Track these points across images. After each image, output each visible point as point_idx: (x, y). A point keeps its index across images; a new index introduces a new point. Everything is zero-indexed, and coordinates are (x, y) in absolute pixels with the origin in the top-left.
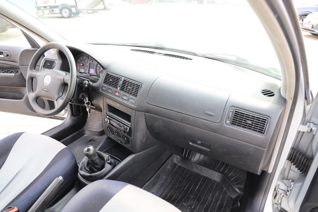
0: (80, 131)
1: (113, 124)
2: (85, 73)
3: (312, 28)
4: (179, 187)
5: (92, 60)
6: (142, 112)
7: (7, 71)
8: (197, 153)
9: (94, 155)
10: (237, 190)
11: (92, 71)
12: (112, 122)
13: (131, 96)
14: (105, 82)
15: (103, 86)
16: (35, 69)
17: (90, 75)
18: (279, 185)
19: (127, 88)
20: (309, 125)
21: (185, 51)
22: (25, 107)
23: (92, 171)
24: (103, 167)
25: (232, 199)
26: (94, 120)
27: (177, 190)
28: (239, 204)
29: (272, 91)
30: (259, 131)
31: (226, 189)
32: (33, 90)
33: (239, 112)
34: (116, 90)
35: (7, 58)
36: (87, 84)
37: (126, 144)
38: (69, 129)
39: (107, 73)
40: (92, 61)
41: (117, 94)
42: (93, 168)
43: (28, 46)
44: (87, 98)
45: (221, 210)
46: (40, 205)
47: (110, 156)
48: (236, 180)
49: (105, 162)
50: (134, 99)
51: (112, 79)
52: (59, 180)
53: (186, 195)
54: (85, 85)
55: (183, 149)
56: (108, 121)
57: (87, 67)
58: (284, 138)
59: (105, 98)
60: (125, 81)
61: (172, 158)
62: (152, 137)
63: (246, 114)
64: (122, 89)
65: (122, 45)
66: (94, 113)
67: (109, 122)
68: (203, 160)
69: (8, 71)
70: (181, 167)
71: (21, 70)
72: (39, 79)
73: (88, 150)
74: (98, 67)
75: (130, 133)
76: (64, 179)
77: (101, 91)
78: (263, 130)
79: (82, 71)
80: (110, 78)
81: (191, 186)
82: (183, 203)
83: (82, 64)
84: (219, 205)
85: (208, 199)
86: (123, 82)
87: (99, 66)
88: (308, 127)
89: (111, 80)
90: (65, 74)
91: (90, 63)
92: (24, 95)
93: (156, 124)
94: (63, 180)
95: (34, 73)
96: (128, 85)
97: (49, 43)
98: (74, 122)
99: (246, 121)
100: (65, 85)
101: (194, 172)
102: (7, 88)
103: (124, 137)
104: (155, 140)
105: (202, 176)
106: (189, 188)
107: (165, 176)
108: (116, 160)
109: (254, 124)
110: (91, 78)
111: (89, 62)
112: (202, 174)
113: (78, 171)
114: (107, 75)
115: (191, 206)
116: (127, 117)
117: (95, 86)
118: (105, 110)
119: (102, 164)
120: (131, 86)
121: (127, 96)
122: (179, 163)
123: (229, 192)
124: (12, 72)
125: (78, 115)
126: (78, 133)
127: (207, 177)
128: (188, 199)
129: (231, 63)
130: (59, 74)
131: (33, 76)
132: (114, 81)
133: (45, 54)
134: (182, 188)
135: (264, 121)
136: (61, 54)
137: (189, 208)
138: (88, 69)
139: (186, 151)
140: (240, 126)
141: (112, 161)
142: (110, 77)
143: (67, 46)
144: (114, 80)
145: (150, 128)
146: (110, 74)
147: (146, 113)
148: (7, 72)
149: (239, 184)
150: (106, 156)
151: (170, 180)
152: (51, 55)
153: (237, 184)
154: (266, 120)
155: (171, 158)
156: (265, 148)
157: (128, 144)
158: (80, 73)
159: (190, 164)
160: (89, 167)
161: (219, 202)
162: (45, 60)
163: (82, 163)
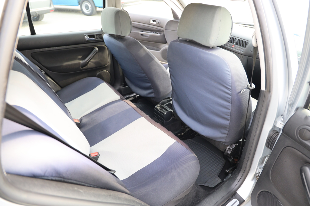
19: (240, 43)
34: (233, 45)
35: (158, 24)
50: (243, 49)
64: (237, 44)
71: (164, 32)
86: (238, 40)
92: (160, 49)
121: (239, 48)
124: (158, 33)
147: (249, 57)
148: (155, 33)
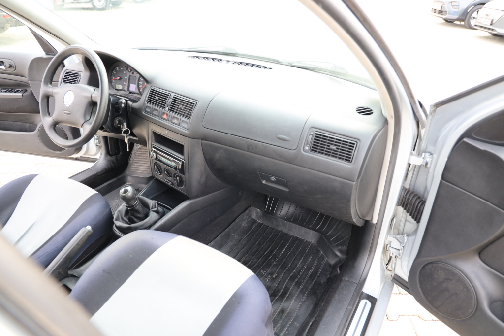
0: (120, 177)
1: (161, 159)
2: (124, 90)
3: (491, 24)
4: (257, 251)
5: (132, 72)
6: (197, 140)
7: (10, 89)
8: (286, 202)
9: (133, 198)
10: (338, 254)
11: (133, 87)
12: (159, 156)
13: (183, 119)
14: (149, 101)
15: (147, 106)
16: (51, 84)
17: (130, 93)
18: (391, 242)
19: (178, 108)
20: (425, 156)
21: (264, 58)
22: (38, 142)
23: (131, 221)
24: (147, 216)
25: (330, 265)
26: (139, 162)
27: (255, 254)
28: (339, 271)
29: (371, 108)
30: (346, 160)
31: (323, 253)
32: (49, 114)
33: (321, 135)
34: (164, 111)
35: (11, 69)
36: (124, 103)
37: (178, 186)
38: (104, 174)
39: (152, 88)
40: (133, 74)
41: (165, 116)
42: (134, 218)
43: (41, 53)
44: (125, 125)
45: (313, 280)
46: (62, 261)
47: (158, 204)
48: (337, 240)
49: (150, 210)
50: (187, 122)
51: (159, 96)
52: (87, 230)
53: (266, 260)
54: (121, 105)
55: (266, 196)
56: (153, 155)
57: (125, 81)
58: (390, 173)
59: (150, 123)
60: (175, 99)
61: (250, 211)
62: (214, 177)
63: (330, 138)
64: (171, 110)
65: (177, 49)
66: (140, 151)
67: (155, 156)
68: (293, 215)
69: (12, 89)
70: (262, 224)
71: (32, 88)
72: (57, 97)
73: (126, 191)
74: (141, 81)
75: (182, 170)
76: (92, 229)
77: (143, 113)
78: (350, 158)
79: (119, 87)
80: (155, 95)
81: (275, 249)
82: (261, 270)
83: (118, 78)
84: (312, 273)
85: (296, 265)
86: (173, 99)
87: (142, 79)
88: (423, 158)
89: (157, 98)
90: (93, 90)
91: (130, 76)
92: (37, 125)
93: (217, 156)
94: (92, 231)
95: (50, 89)
96: (179, 104)
97: (70, 47)
98: (111, 164)
99: (329, 146)
100: (93, 104)
101: (280, 231)
102: (12, 115)
103: (175, 176)
104: (219, 181)
105: (291, 237)
106: (272, 251)
107: (238, 235)
108: (165, 209)
109: (339, 150)
110: (132, 96)
111: (129, 74)
112: (291, 234)
113: (113, 223)
114: (152, 91)
115: (271, 274)
116: (179, 148)
117: (135, 107)
118: (150, 141)
119: (145, 213)
120: (183, 105)
121: (177, 119)
122: (259, 220)
123: (327, 257)
124: (18, 90)
125: (116, 154)
126: (117, 180)
127: (298, 238)
128: (268, 266)
129: (326, 73)
130: (85, 90)
131: (48, 94)
132: (161, 99)
133: (66, 62)
134: (262, 252)
135: (352, 145)
136: (88, 63)
137: (270, 276)
138: (127, 85)
139: (271, 199)
140: (323, 153)
141: (160, 209)
142: (156, 93)
143: (95, 51)
144: (161, 97)
145: (210, 161)
146: (156, 89)
147: (202, 141)
148: (10, 91)
149: (341, 244)
150: (151, 203)
151: (245, 241)
152: (74, 63)
153: (337, 246)
154: (354, 144)
155: (247, 212)
156: (354, 182)
157: (182, 186)
158: (116, 89)
159: (274, 221)
160: (128, 217)
161: (312, 270)
162: (65, 73)
163: (119, 211)
